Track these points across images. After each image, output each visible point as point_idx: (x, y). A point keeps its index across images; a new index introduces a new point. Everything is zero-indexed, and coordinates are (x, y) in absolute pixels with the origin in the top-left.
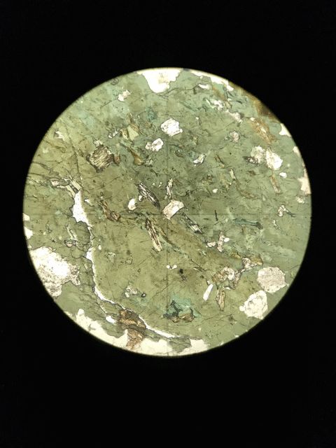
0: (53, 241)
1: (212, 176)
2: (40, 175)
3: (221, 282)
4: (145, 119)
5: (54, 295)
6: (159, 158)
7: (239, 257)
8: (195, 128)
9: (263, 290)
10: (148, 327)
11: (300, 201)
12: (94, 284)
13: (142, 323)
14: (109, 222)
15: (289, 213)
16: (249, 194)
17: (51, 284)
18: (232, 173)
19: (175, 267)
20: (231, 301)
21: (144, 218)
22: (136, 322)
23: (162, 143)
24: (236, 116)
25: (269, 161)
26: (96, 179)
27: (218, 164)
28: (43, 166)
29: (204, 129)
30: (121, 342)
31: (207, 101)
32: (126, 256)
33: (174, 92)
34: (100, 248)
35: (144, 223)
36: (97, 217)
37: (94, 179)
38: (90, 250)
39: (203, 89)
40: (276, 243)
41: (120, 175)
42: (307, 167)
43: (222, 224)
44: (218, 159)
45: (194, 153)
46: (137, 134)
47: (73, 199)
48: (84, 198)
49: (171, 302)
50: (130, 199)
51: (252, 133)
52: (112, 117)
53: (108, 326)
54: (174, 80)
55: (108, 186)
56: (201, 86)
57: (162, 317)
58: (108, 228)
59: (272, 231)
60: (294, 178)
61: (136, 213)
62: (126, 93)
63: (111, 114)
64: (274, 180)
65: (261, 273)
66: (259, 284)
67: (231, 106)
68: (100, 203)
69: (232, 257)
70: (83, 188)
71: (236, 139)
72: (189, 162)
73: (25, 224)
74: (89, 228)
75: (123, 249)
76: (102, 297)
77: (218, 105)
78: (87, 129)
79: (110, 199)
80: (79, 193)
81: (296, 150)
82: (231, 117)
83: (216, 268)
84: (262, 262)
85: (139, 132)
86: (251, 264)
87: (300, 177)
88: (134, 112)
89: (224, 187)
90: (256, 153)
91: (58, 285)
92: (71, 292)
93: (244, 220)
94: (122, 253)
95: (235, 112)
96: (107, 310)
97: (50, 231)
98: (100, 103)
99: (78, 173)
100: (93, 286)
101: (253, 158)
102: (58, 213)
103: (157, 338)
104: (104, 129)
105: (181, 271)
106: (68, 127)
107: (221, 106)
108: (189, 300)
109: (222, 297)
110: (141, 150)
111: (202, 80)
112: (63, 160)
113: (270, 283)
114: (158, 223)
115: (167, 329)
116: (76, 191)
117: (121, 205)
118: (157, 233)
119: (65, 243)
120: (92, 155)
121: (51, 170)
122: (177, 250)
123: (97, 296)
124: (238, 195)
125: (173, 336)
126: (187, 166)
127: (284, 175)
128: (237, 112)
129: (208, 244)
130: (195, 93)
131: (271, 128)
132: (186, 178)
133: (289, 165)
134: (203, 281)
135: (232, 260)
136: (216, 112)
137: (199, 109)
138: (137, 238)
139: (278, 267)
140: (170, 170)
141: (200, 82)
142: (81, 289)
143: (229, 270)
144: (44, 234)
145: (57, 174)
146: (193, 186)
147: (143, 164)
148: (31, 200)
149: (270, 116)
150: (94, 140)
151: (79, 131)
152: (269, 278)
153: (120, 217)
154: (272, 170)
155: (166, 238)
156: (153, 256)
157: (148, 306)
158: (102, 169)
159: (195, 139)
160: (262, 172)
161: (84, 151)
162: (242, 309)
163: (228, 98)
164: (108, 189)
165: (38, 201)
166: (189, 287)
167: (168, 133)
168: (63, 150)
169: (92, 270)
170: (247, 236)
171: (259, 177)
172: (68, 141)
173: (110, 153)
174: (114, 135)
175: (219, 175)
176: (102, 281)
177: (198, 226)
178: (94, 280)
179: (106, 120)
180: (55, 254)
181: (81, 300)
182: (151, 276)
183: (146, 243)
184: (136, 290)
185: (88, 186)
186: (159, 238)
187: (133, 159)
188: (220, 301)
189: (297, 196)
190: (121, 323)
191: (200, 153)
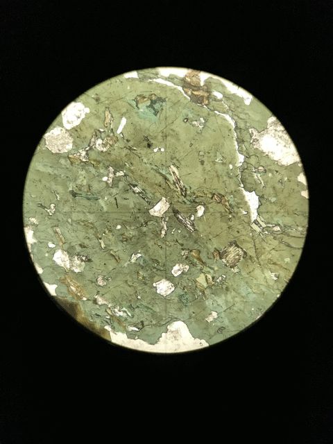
0: (277, 172)
1: (122, 241)
2: (294, 237)
3: (109, 136)
4: (191, 295)
5: (273, 119)
6: (175, 257)
7: (93, 162)
8: (141, 288)
9: (67, 130)
10: (180, 88)
11: (33, 220)
12: (235, 130)
13: (186, 93)
14: (223, 193)
15: (44, 207)
16: (85, 225)
17: (278, 129)
18: (103, 246)
19: (155, 150)
20: (98, 117)
21: (188, 198)
22: (192, 93)
23: (173, 272)
24: (101, 301)
25: (67, 258)
26: (237, 235)
27: (117, 253)
28: (288, 246)
29: (132, 288)
30: (204, 76)
31: (130, 314)
32: (205, 159)
33: (162, 323)
34: (231, 167)
35: (188, 192)
36: (234, 197)
37: (239, 235)
38: (241, 164)
39: (135, 326)
40: (55, 178)
41: (214, 241)
42: (28, 254)
43: (110, 194)
44: (117, 258)
45: (141, 263)
46: (197, 279)
47: (259, 214)
48: (248, 215)
49: (158, 115)
50: (202, 216)
51: (85, 286)
52: (223, 296)
53: (220, 89)
54: (163, 334)
55: (224, 229)
56: (137, 330)
57: (167, 99)
58: (224, 186)
59: (60, 189)
60: (41, 243)
61: (197, 203)
62: (210, 319)
63: (224, 298)
64: (61, 239)
65: (70, 147)
66: (71, 135)
67: (106, 311)
68: (231, 211)
69: (99, 162)
70: (249, 225)
71: (100, 278)
72: (145, 254)
73: (306, 187)
74: (242, 185)
75: (208, 166)
76: (227, 117)
77: (120, 311)
78: (247, 283)
79: (222, 216)
80: (253, 220)
81: (40, 271)
82: (106, 300)
83: (114, 150)
84: (69, 158)
85: (196, 282)
86: (80, 155)
87: (35, 243)
88: (201, 301)
89: (110, 231)
90: (80, 266)
91: (272, 128)
92: (258, 121)
93: (89, 199)
95: (102, 305)
96: (222, 105)
97: (281, 182)
98: (235, 308)
99: (254, 240)
100: (237, 128)
101: (82, 260)
102: (273, 200)
103: (171, 78)
104: (229, 283)
105: (149, 146)
106: (265, 284)
107: (116, 310)
108: (140, 117)
109: (108, 121)
110: (193, 264)
111: (135, 335)
112: (269, 252)
113: (60, 137)
114: (175, 194)
115: (163, 88)
116: (256, 222)
117: (211, 210)
119: (265, 170)
120: (242, 258)
121: (281, 241)
122: (155, 168)
123: (232, 118)
124: (95, 224)
125: (155, 80)
126: (147, 250)
127: (51, 245)
128: (100, 306)
129: (123, 174)
130: (142, 322)
131: (66, 292)
132: (148, 239)
133: (47, 255)
134: (127, 136)
135: (98, 159)
136: (120, 305)
137: (138, 307)
138: (194, 178)
139: (53, 154)
140: (164, 246)
141: (139, 333)
142: (248, 124)
143: (102, 149)
144: (286, 179)
146: (140, 231)
147: (191, 251)
148: (300, 211)
149: (66, 302)
150: (239, 273)
151: (255, 282)
152: (62, 142)
153: (212, 198)
154: (63, 250)
155: (166, 179)
156: (177, 160)
157: (181, 109)
158: (231, 245)
159: (141, 278)
160: (72, 247)
161: (250, 261)
162: (87, 110)
163: (110, 319)
164: (224, 225)
165: (293, 211)
166: (141, 130)
167: (167, 282)
168: (271, 262)
169: (238, 144)
170: (85, 183)
171: (75, 243)
172: (265, 271)
173: (224, 260)
174: (220, 278)
175: (116, 243)
176: (227, 132)
177: (134, 192)
178: (235, 134)
179: (229, 292)
180: (275, 159)
181: (248, 114)
182: (179, 139)
183: (185, 173)
184: (193, 126)
185: (244, 227)
186: (172, 178)
187: (201, 255)
188: (109, 117)
189: (37, 225)
190: (208, 92)
191: (135, 263)
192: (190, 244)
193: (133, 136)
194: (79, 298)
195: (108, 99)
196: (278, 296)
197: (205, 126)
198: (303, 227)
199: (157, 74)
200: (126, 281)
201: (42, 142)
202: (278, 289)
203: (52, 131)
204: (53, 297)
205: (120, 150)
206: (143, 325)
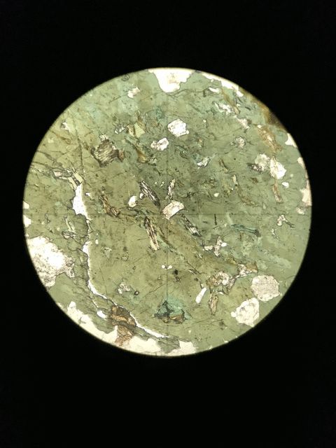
0: (51, 231)
1: (215, 180)
2: (43, 164)
3: (215, 286)
4: (152, 118)
5: (47, 285)
6: (163, 158)
7: (234, 262)
8: (202, 130)
9: (256, 298)
10: (139, 325)
11: (301, 212)
12: (88, 278)
13: (133, 320)
14: (108, 216)
15: (288, 223)
16: (250, 201)
17: (45, 274)
18: (234, 178)
19: (170, 267)
20: (223, 306)
21: (143, 216)
22: (127, 319)
23: (168, 143)
24: (244, 122)
25: (272, 170)
27: (222, 168)
28: (48, 156)
29: (210, 132)
30: (110, 338)
31: (216, 105)
32: (122, 252)
33: (184, 93)
34: (97, 242)
35: (143, 221)
36: (97, 211)
37: (97, 173)
38: (87, 243)
39: (212, 93)
40: (273, 252)
41: (123, 170)
42: (310, 179)
43: (221, 229)
44: (222, 164)
45: (198, 155)
46: (143, 132)
47: (74, 191)
48: (85, 191)
49: (163, 302)
50: (132, 196)
51: (258, 140)
52: (120, 113)
53: (98, 321)
54: (185, 81)
55: (110, 181)
56: (210, 89)
57: (153, 316)
58: (106, 224)
59: (270, 239)
60: (296, 189)
61: (135, 210)
62: (135, 90)
63: (119, 110)
64: (276, 189)
65: (255, 280)
66: (253, 292)
67: (240, 112)
68: (101, 198)
69: (228, 262)
70: (85, 181)
71: (242, 145)
72: (193, 164)
73: (24, 212)
74: (88, 222)
75: (120, 245)
76: (95, 291)
77: (226, 110)
78: (94, 123)
79: (111, 194)
80: (81, 186)
81: (300, 161)
82: (239, 122)
83: (211, 272)
84: (258, 270)
85: (145, 130)
86: (246, 271)
87: (302, 188)
88: (142, 110)
89: (225, 192)
90: (260, 160)
91: (52, 275)
92: (64, 284)
93: (242, 226)
94: (118, 249)
95: (243, 118)
96: (99, 304)
97: (48, 221)
98: (109, 98)
99: (82, 165)
100: (87, 280)
101: (257, 166)
102: (58, 204)
103: (146, 336)
104: (111, 124)
106: (75, 119)
107: (229, 111)
108: (182, 302)
109: (214, 302)
110: (146, 148)
111: (213, 84)
112: (68, 151)
113: (263, 292)
114: (156, 222)
115: (156, 328)
116: (78, 183)
117: (122, 201)
119: (63, 234)
120: (96, 148)
121: (55, 161)
122: (173, 250)
123: (90, 290)
124: (239, 201)
125: (163, 337)
126: (191, 168)
127: (286, 184)
128: (245, 118)
129: (205, 247)
130: (205, 96)
131: (277, 136)
132: (189, 180)
133: (292, 175)
134: (197, 284)
135: (228, 265)
136: (224, 116)
137: (207, 112)
138: (134, 235)
139: (273, 276)
140: (173, 170)
141: (210, 85)
142: (75, 282)
143: (223, 275)
144: (43, 223)
145: (61, 165)
146: (195, 188)
147: (147, 162)
148: (32, 189)
149: (278, 126)
150: (100, 134)
151: (86, 124)
152: (263, 287)
153: (119, 214)
154: (275, 178)
155: (163, 238)
156: (150, 255)
157: (140, 305)
158: (106, 163)
159: (201, 141)
160: (265, 180)
161: (89, 145)
162: (233, 314)
163: (237, 103)
164: (110, 184)
165: (39, 190)
166: (182, 289)
167: (175, 133)
168: (68, 142)
169: (87, 263)
170: (244, 243)
171: (262, 184)
172: (74, 133)
173: (115, 149)
174: (120, 131)
175: (221, 179)
176: (97, 276)
177: (197, 228)
178: (89, 274)
179: (114, 115)
180: (51, 244)
181: (74, 293)
182: (145, 275)
183: (143, 241)
184: (130, 287)
185: (90, 179)
186: (157, 237)
187: (137, 157)
188: (212, 305)
189: (297, 206)
190: (112, 319)
191: (204, 156)
192: (147, 169)
193: (191, 284)
195: (211, 324)
197: (118, 285)
198: (32, 173)
199: (160, 343)
203: (271, 298)
205: (205, 271)
206: (204, 93)
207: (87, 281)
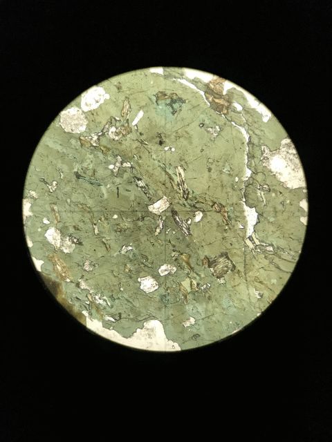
0: (281, 193)
1: (116, 231)
2: (283, 259)
3: (123, 126)
4: (173, 297)
5: (288, 141)
7: (102, 148)
8: (125, 281)
9: (83, 112)
10: (202, 93)
11: (33, 193)
12: (248, 144)
13: (207, 98)
14: (224, 203)
15: (46, 183)
16: (83, 208)
17: (290, 151)
18: (96, 232)
19: (166, 149)
20: (117, 106)
21: (189, 201)
22: (213, 100)
23: (160, 271)
24: (83, 285)
25: (59, 237)
26: (230, 247)
27: (109, 242)
28: (278, 268)
29: (117, 279)
30: (228, 86)
31: (109, 304)
32: (213, 167)
33: (140, 319)
34: (237, 179)
35: (190, 196)
36: (234, 209)
38: (247, 179)
39: (112, 317)
40: (63, 156)
41: (206, 248)
42: (22, 225)
43: (113, 183)
44: (108, 246)
45: (131, 256)
46: (182, 283)
47: (255, 231)
48: (244, 229)
49: (176, 115)
50: (199, 222)
51: (70, 267)
52: (204, 304)
53: (241, 101)
54: (138, 330)
55: (218, 238)
56: (114, 320)
57: (187, 101)
58: (226, 197)
59: (65, 168)
60: (36, 217)
61: (196, 208)
62: (187, 324)
63: (205, 306)
64: (56, 218)
65: (83, 129)
66: (86, 118)
67: (87, 296)
68: (229, 222)
69: (108, 149)
70: (243, 240)
71: (87, 263)
72: (136, 248)
73: (306, 214)
74: (244, 200)
75: (214, 175)
76: (243, 130)
77: (100, 299)
78: (230, 296)
79: (219, 225)
80: (248, 235)
81: (30, 244)
82: (89, 286)
83: (126, 140)
84: (80, 139)
85: (180, 285)
86: (91, 139)
87: (30, 216)
88: (182, 305)
89: (106, 219)
90: (70, 247)
91: (283, 149)
92: (272, 140)
93: (91, 183)
94: (216, 170)
95: (84, 290)
96: (240, 117)
98: (214, 319)
99: (245, 255)
100: (250, 143)
101: (73, 242)
102: (272, 219)
103: (195, 82)
104: (212, 293)
105: (161, 143)
106: (248, 301)
107: (97, 297)
108: (157, 113)
109: (125, 110)
110: (180, 267)
111: (111, 325)
112: (258, 270)
113: (75, 118)
114: (176, 196)
115: (185, 88)
116: (250, 238)
117: (209, 218)
118: (178, 185)
120: (230, 271)
121: (272, 262)
122: (162, 165)
123: (248, 132)
124: (93, 209)
125: (179, 80)
126: (139, 245)
127: (46, 221)
128: (82, 290)
129: (130, 166)
130: (120, 314)
131: (52, 269)
132: (142, 233)
133: (39, 230)
134: (141, 129)
135: (109, 146)
136: (102, 292)
137: (119, 298)
138: (198, 183)
139: (65, 132)
140: (156, 244)
141: (114, 324)
142: (262, 141)
143: (114, 137)
144: (288, 202)
146: (136, 225)
147: (182, 254)
148: (296, 236)
149: (49, 280)
150: (225, 284)
151: (238, 296)
152: (76, 122)
153: (212, 206)
154: (57, 228)
155: (171, 178)
156: (186, 163)
157: (199, 114)
158: (221, 256)
159: (127, 270)
160: (66, 228)
161: (237, 275)
162: (107, 97)
163: (89, 305)
164: (219, 235)
165: (289, 234)
166: (156, 126)
167: (152, 280)
168: (257, 279)
169: (248, 158)
170: (91, 167)
171: (70, 223)
173: (212, 269)
174: (205, 286)
175: (109, 231)
176: (240, 145)
177: (137, 186)
178: (247, 148)
179: (210, 302)
180: (282, 180)
181: (263, 131)
182: (192, 143)
183: (191, 177)
184: (208, 132)
185: (238, 241)
186: (177, 179)
187: (190, 260)
188: (128, 107)
189: (36, 199)
190: (228, 102)
191: (124, 255)
192: (182, 247)
193: (147, 131)
194: (63, 278)
195: (130, 89)
196: (258, 315)
197: (219, 134)
198: (296, 252)
199: (182, 75)
200: (112, 271)
201: (57, 119)
202: (259, 308)
203: (68, 110)
204: (38, 272)
205: (132, 142)
206: (120, 317)
207: (250, 141)
